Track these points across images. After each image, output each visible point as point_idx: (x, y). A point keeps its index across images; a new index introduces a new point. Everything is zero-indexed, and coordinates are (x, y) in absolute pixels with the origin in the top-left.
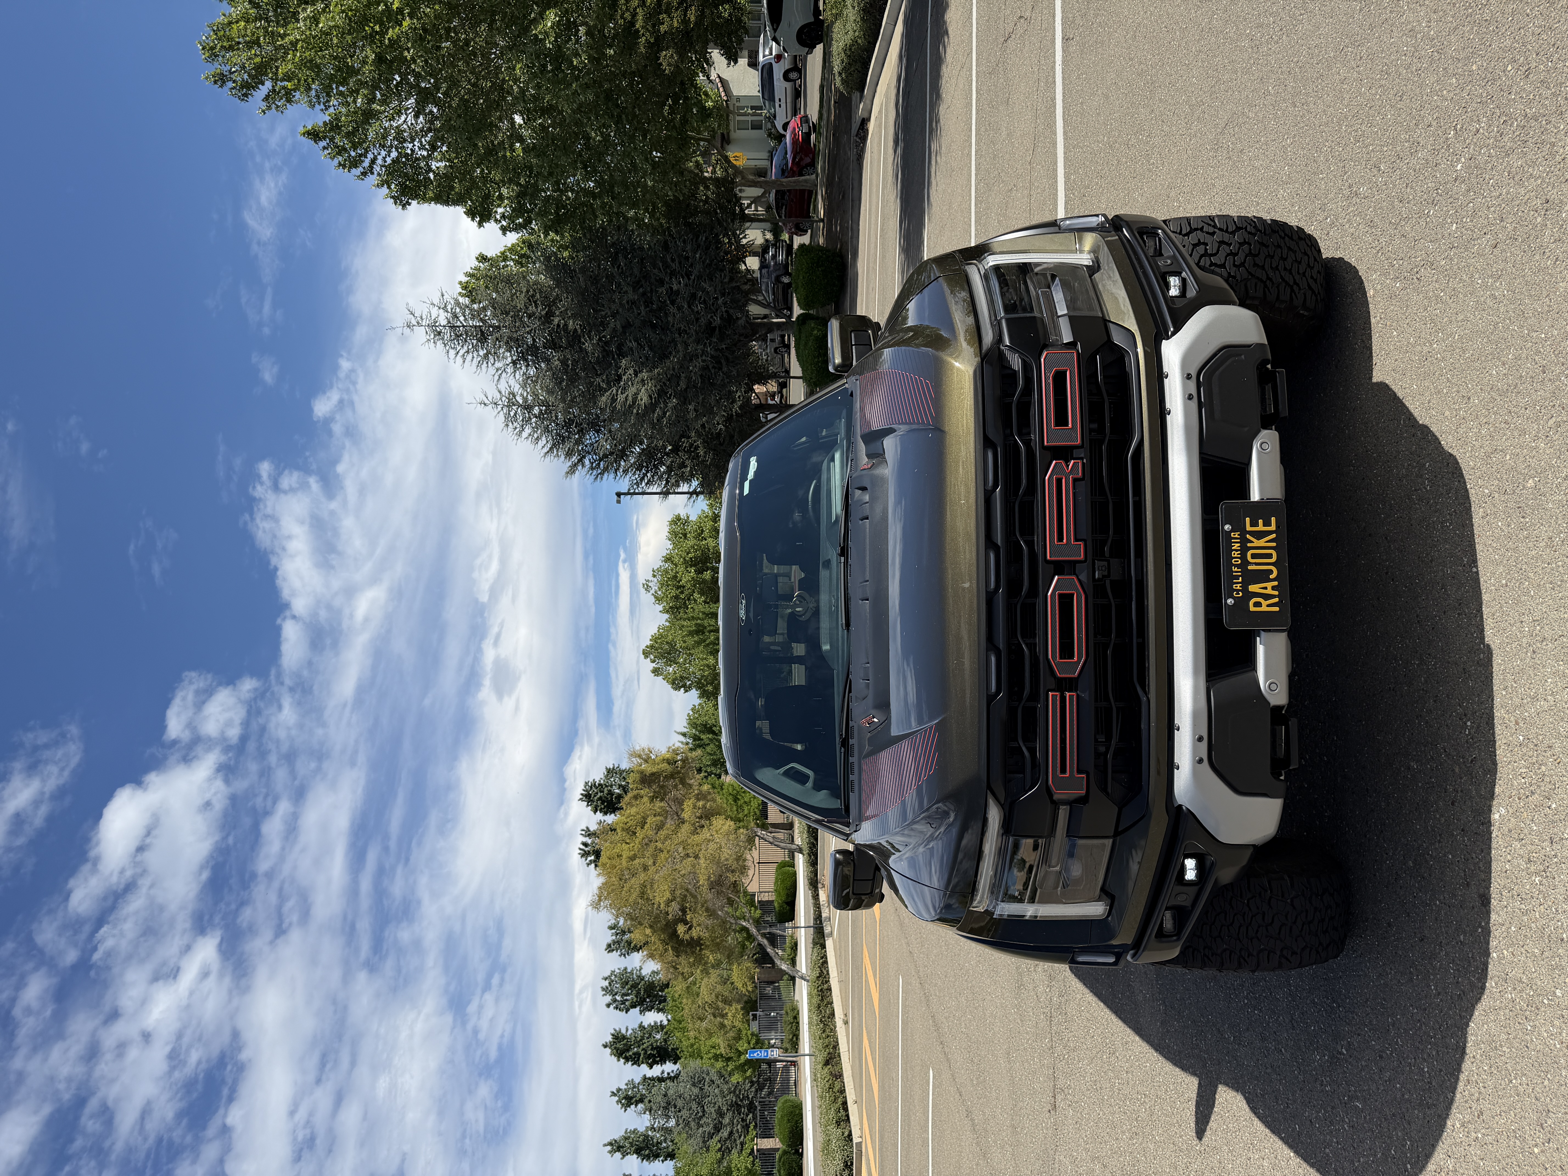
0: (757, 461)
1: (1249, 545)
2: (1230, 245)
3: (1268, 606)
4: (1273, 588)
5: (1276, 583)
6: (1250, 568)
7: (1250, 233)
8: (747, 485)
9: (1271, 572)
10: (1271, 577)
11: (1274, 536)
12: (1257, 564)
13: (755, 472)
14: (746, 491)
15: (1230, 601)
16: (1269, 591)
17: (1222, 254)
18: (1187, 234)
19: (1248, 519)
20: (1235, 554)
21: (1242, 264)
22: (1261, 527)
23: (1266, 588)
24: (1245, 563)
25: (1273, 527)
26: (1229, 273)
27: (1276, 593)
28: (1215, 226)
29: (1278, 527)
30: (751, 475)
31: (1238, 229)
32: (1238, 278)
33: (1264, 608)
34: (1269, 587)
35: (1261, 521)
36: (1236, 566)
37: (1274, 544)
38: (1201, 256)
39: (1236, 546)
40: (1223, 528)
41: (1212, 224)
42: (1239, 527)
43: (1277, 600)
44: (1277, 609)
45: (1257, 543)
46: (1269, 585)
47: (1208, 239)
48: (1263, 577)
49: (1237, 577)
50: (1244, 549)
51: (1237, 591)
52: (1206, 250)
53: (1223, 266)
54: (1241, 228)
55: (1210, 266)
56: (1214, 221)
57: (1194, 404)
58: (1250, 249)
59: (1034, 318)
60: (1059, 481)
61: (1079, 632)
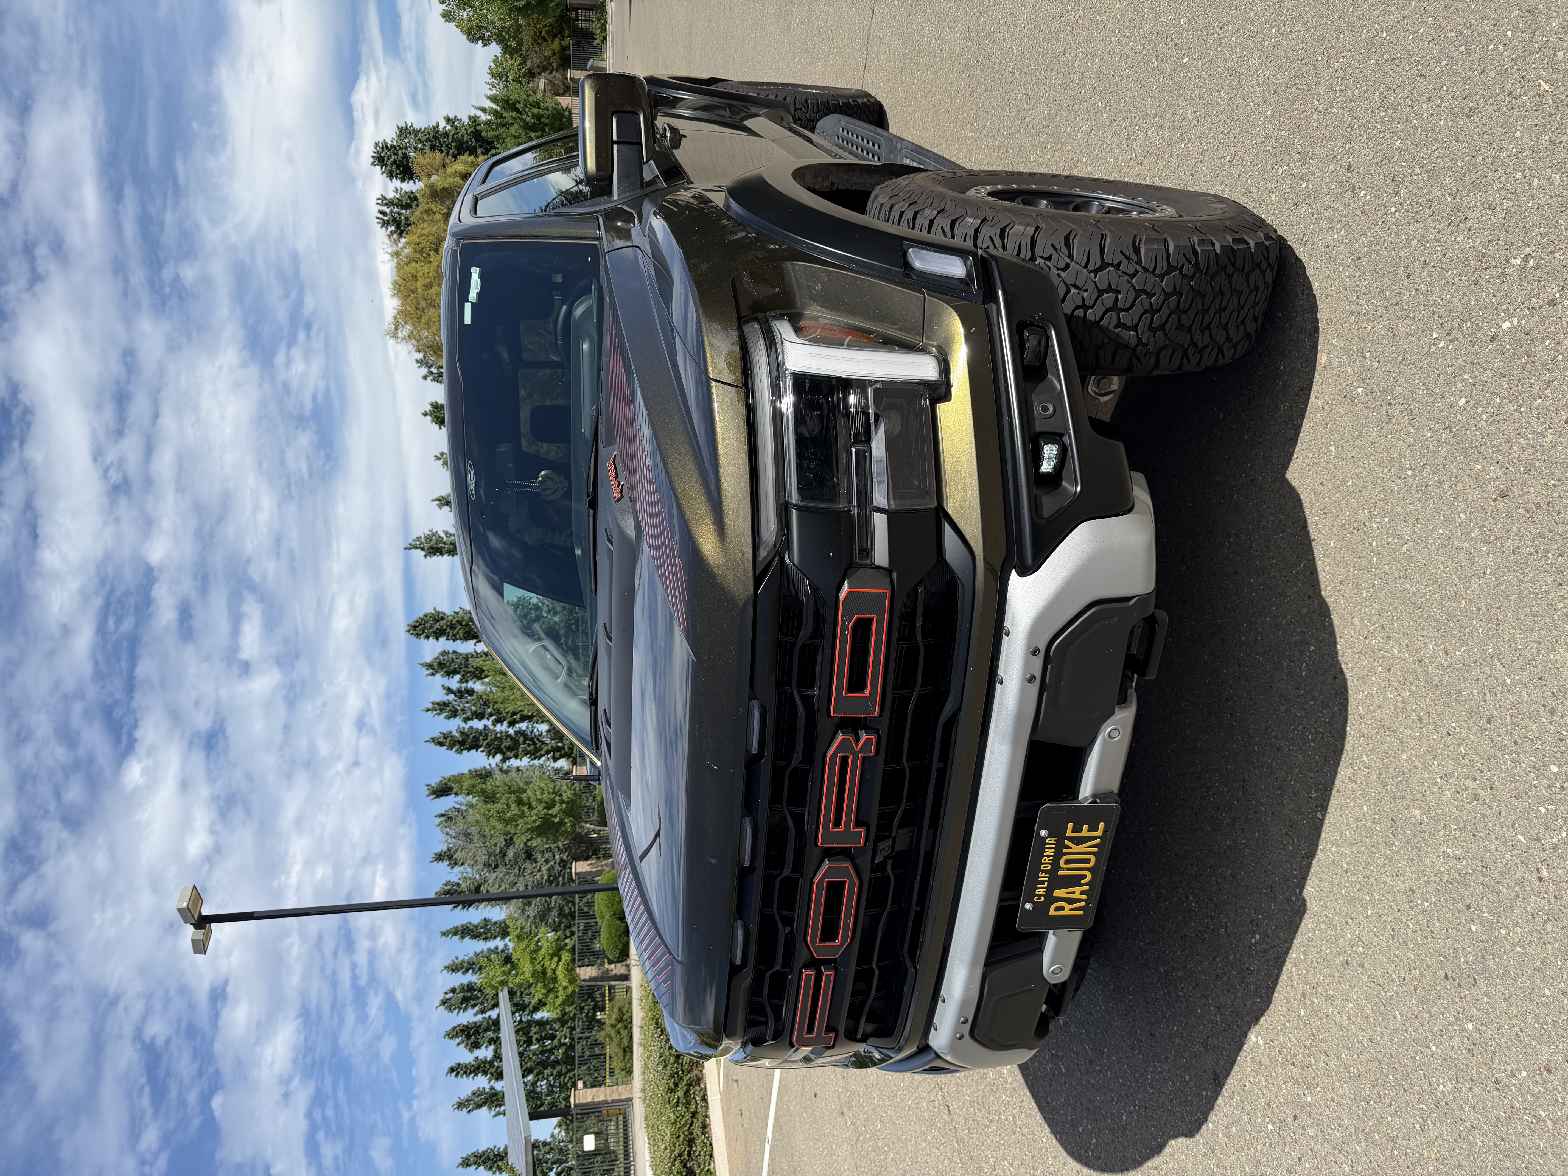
0: (481, 277)
1: (1065, 850)
2: (1150, 295)
3: (1071, 910)
4: (1082, 893)
5: (1087, 888)
6: (1060, 873)
7: (1185, 276)
8: (468, 307)
9: (1084, 876)
10: (1083, 881)
11: (1098, 841)
12: (1069, 869)
14: (468, 320)
15: (1028, 906)
16: (1077, 896)
17: (1137, 310)
18: (1096, 271)
19: (1070, 825)
20: (1046, 860)
21: (1162, 327)
22: (1085, 832)
23: (1074, 893)
24: (1055, 866)
25: (1099, 833)
26: (1140, 339)
27: (1084, 897)
28: (1139, 262)
29: (1105, 831)
30: (473, 296)
31: (1171, 269)
32: (1151, 347)
33: (1066, 912)
34: (1077, 892)
35: (1086, 827)
36: (1043, 871)
37: (1096, 850)
38: (1107, 311)
39: (1049, 852)
40: (1038, 833)
41: (1135, 259)
42: (1058, 833)
43: (1083, 903)
44: (1081, 912)
45: (1075, 848)
46: (1077, 890)
47: (1124, 286)
48: (1075, 881)
49: (1043, 883)
50: (1058, 855)
51: (1039, 896)
52: (1117, 299)
53: (1135, 328)
54: (1175, 268)
55: (1116, 327)
56: (1137, 251)
57: (1035, 688)
58: (1179, 301)
59: (837, 514)
60: (844, 760)
61: (847, 917)
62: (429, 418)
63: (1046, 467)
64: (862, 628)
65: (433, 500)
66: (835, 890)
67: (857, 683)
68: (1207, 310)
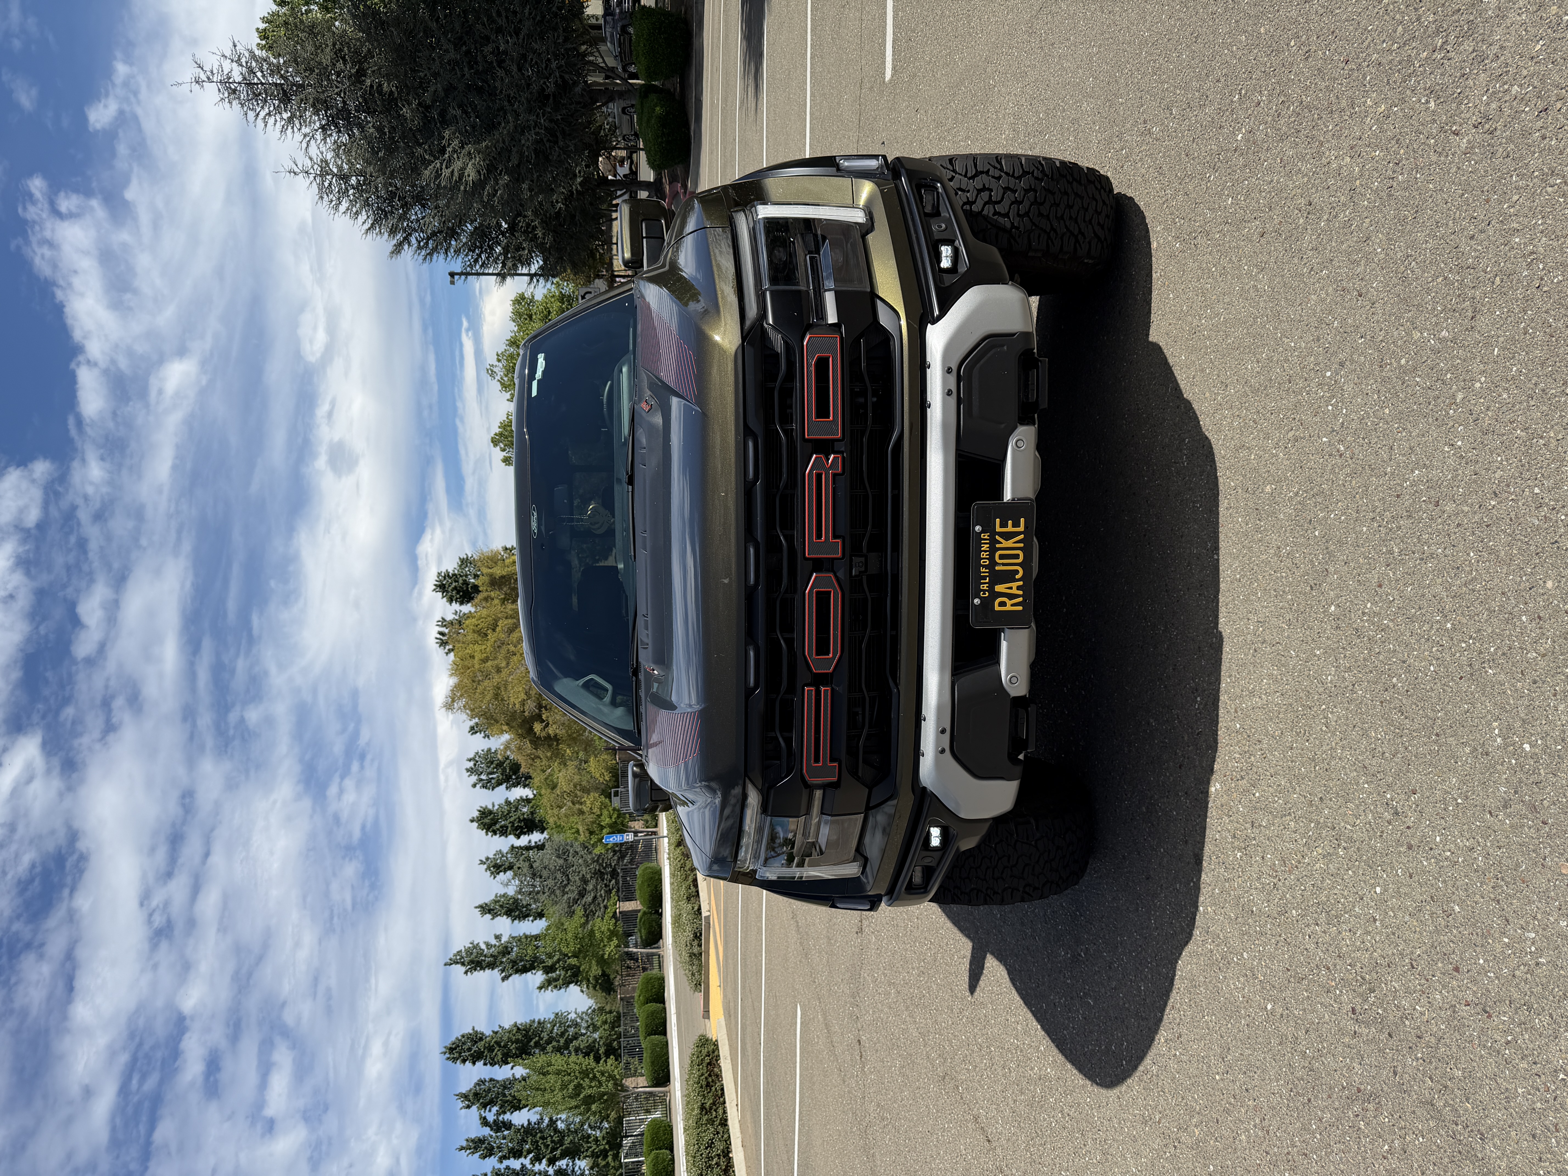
0: (545, 359)
1: (997, 546)
2: (1015, 191)
3: (1012, 605)
4: (1018, 588)
5: (1021, 583)
6: (997, 568)
7: (1037, 178)
8: (535, 384)
9: (1017, 572)
10: (1017, 577)
11: (1022, 536)
12: (1004, 564)
13: (544, 372)
14: (534, 393)
15: (977, 601)
16: (1015, 591)
17: (1006, 202)
18: (973, 178)
19: (998, 520)
20: (984, 555)
21: (1027, 214)
22: (1010, 528)
23: (1011, 588)
24: (993, 563)
25: (1021, 528)
26: (1013, 224)
27: (1021, 593)
28: (1001, 170)
29: (1026, 527)
30: (539, 374)
31: (1025, 173)
32: (1022, 229)
33: (1008, 608)
34: (1014, 587)
35: (1010, 522)
36: (984, 566)
37: (1022, 545)
38: (986, 203)
39: (985, 547)
40: (974, 529)
41: (999, 167)
42: (989, 527)
43: (1021, 599)
44: (1020, 608)
45: (1005, 544)
46: (1014, 585)
47: (993, 184)
48: (1009, 577)
49: (984, 578)
50: (993, 550)
51: (984, 591)
52: (991, 196)
53: (1007, 215)
54: (1028, 173)
55: (994, 215)
56: (1000, 163)
57: (953, 400)
58: (1036, 196)
59: (799, 291)
60: (819, 476)
61: (835, 629)
62: (475, 824)
63: (946, 263)
64: (822, 365)
65: (476, 907)
66: (823, 599)
67: (822, 411)
68: (1058, 205)
